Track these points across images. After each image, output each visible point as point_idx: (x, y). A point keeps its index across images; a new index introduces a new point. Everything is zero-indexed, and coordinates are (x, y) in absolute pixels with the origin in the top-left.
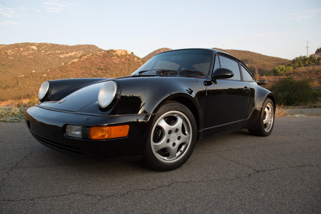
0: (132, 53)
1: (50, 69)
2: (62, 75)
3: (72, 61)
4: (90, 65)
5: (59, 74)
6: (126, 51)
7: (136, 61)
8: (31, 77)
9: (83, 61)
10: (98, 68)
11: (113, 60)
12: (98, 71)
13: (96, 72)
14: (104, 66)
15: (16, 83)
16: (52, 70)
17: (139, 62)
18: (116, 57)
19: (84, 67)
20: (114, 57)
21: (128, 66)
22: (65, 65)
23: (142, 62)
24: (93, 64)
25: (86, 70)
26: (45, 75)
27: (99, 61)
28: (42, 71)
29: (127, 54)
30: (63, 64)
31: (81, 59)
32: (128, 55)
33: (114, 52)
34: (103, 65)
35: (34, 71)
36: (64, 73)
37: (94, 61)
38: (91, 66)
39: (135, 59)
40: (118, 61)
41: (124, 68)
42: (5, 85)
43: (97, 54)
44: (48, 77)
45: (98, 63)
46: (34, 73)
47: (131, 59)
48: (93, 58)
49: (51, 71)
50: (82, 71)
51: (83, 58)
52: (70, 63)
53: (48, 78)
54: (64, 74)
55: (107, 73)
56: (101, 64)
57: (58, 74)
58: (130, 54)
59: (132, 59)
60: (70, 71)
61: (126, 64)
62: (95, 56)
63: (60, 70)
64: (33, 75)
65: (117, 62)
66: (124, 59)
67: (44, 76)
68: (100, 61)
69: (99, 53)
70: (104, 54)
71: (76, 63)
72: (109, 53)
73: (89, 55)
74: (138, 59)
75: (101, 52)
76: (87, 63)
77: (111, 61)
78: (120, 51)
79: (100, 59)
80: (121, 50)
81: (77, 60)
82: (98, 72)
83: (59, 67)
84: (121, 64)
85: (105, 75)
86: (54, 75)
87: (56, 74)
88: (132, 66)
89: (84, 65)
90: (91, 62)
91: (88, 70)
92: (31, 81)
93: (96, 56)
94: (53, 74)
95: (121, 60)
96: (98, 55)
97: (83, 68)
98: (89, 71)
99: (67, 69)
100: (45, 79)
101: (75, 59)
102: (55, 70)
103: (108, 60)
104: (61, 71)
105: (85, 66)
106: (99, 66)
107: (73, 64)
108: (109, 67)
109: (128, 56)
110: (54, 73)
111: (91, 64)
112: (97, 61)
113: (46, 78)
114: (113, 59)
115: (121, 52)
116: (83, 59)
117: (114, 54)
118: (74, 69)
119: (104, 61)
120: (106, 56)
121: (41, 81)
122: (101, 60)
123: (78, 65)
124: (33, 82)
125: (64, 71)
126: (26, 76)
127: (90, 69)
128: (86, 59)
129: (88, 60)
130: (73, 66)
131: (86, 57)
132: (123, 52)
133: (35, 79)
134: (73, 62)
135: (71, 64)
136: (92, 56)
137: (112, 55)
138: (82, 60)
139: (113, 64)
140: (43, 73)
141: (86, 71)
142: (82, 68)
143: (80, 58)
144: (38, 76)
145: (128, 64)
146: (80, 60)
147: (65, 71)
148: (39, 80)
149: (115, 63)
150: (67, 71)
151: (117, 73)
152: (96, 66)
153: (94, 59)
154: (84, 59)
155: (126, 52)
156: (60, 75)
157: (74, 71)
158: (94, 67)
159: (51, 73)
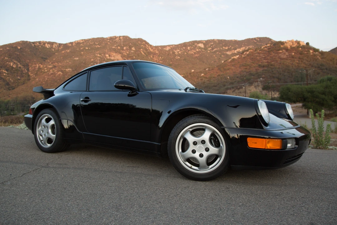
0: (308, 44)
1: (209, 68)
2: (219, 74)
3: (232, 58)
4: (251, 61)
5: (217, 73)
6: (299, 41)
7: (312, 54)
8: (189, 76)
9: (244, 58)
10: (259, 65)
11: (280, 55)
13: (256, 70)
14: (267, 62)
16: (211, 69)
17: (315, 55)
18: (284, 51)
20: (282, 50)
21: (299, 61)
23: (320, 55)
24: (254, 61)
25: (245, 67)
26: (203, 74)
27: (262, 56)
28: (201, 70)
29: (300, 45)
30: (223, 62)
32: (301, 47)
33: (282, 45)
34: (266, 61)
35: (193, 71)
36: (221, 72)
37: (257, 56)
38: (252, 63)
39: (310, 52)
40: (285, 55)
41: (292, 64)
43: (261, 48)
44: (205, 76)
45: (261, 58)
46: (193, 72)
47: (304, 52)
49: (209, 70)
50: (241, 69)
51: (244, 53)
52: (230, 60)
53: (205, 77)
56: (264, 60)
58: (303, 46)
59: (306, 52)
60: (228, 69)
61: (296, 58)
62: (258, 51)
63: (219, 69)
64: (192, 74)
65: (285, 57)
66: (295, 53)
67: (202, 75)
68: (264, 56)
69: (264, 46)
70: (270, 47)
71: (236, 60)
72: (276, 46)
73: (251, 51)
74: (315, 52)
75: (266, 45)
76: (249, 59)
77: (276, 56)
78: (290, 43)
79: (264, 54)
80: (292, 41)
81: (238, 56)
82: (259, 69)
83: (218, 65)
84: (290, 58)
85: (264, 73)
87: (214, 73)
88: (304, 61)
89: (245, 62)
90: (253, 58)
91: (248, 67)
93: (260, 51)
94: (210, 74)
95: (291, 54)
96: (263, 49)
98: (249, 69)
99: (225, 67)
100: (201, 79)
101: (235, 56)
102: (213, 69)
103: (273, 54)
104: (219, 70)
105: (245, 64)
106: (262, 63)
108: (273, 63)
109: (301, 49)
110: (212, 72)
111: (252, 61)
112: (260, 56)
113: (203, 78)
114: (280, 53)
115: (292, 43)
116: (244, 55)
117: (282, 46)
118: (233, 67)
119: (269, 56)
120: (271, 51)
121: (197, 81)
122: (264, 55)
125: (222, 69)
126: (185, 76)
127: (250, 67)
128: (248, 55)
129: (250, 56)
130: (233, 64)
131: (248, 53)
132: (294, 43)
134: (234, 59)
135: (231, 62)
136: (255, 51)
137: (278, 49)
139: (279, 59)
140: (201, 72)
141: (245, 69)
142: (241, 66)
143: (241, 54)
144: (196, 75)
145: (300, 59)
146: (241, 56)
148: (195, 80)
149: (281, 59)
150: (225, 70)
151: (280, 71)
152: (258, 63)
153: (256, 54)
154: (245, 55)
155: (298, 43)
156: (217, 74)
157: (233, 69)
158: (255, 64)
159: (209, 72)
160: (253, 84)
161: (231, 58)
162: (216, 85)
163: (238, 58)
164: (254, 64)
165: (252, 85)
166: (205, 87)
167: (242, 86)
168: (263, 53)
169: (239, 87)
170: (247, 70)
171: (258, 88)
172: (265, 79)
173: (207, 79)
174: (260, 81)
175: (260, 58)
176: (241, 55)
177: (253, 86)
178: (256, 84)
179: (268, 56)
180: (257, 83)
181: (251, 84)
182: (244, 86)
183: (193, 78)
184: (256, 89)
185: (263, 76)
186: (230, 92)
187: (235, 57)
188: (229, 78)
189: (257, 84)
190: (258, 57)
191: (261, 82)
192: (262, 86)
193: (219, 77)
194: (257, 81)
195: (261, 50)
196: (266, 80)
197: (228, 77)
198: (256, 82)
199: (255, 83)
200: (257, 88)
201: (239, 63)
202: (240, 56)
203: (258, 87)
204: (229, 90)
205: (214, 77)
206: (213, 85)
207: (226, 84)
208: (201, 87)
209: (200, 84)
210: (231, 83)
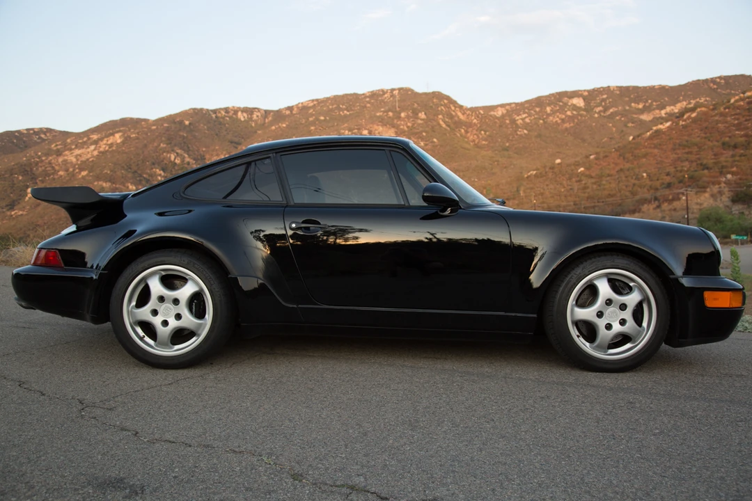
1: (597, 153)
2: (622, 167)
3: (655, 128)
4: (704, 135)
5: (616, 164)
8: (550, 174)
9: (684, 127)
10: (724, 144)
12: (724, 152)
13: (715, 155)
14: (746, 136)
15: (516, 189)
16: (602, 155)
19: (685, 143)
22: (634, 141)
24: (710, 133)
25: (687, 150)
26: (582, 169)
27: (732, 121)
28: (578, 159)
30: (631, 138)
31: (679, 120)
34: (742, 133)
35: (558, 161)
36: (627, 162)
37: (718, 122)
38: (705, 138)
43: (729, 101)
44: (587, 173)
45: (728, 127)
46: (559, 164)
48: (717, 114)
49: (596, 159)
50: (676, 154)
51: (685, 117)
52: (648, 133)
53: (586, 176)
54: (628, 165)
55: (743, 158)
56: (737, 130)
57: (612, 165)
60: (645, 156)
62: (722, 109)
63: (620, 155)
64: (556, 170)
67: (579, 171)
68: (736, 122)
69: (737, 98)
71: (664, 133)
73: (703, 109)
75: (742, 95)
76: (696, 130)
79: (737, 116)
81: (668, 124)
83: (619, 147)
85: (736, 163)
86: (601, 169)
87: (609, 165)
89: (686, 138)
90: (706, 128)
91: (695, 149)
92: (547, 185)
93: (725, 109)
94: (600, 167)
96: (732, 104)
97: (680, 145)
98: (697, 154)
99: (636, 152)
100: (578, 179)
101: (661, 124)
102: (606, 156)
104: (622, 158)
105: (687, 141)
106: (730, 137)
107: (654, 136)
110: (605, 164)
111: (706, 134)
112: (726, 122)
113: (583, 178)
116: (685, 121)
118: (656, 151)
121: (569, 183)
122: (738, 119)
123: (668, 138)
124: (552, 186)
125: (628, 155)
126: (541, 173)
127: (700, 148)
128: (695, 121)
129: (699, 122)
130: (655, 142)
131: (694, 115)
133: (558, 179)
134: (657, 131)
135: (651, 138)
136: (713, 109)
138: (681, 123)
140: (578, 165)
141: (687, 153)
142: (677, 146)
143: (677, 117)
144: (566, 172)
146: (677, 124)
147: (631, 158)
148: (565, 182)
150: (635, 156)
152: (721, 138)
153: (717, 118)
154: (688, 121)
156: (618, 168)
157: (656, 155)
158: (712, 141)
159: (596, 164)
160: (708, 190)
161: (652, 129)
162: (614, 192)
163: (668, 127)
164: (709, 140)
165: (705, 192)
166: (588, 198)
167: (678, 194)
168: (733, 113)
169: (671, 197)
170: (693, 157)
171: (721, 200)
172: (739, 176)
173: (593, 180)
174: (725, 183)
175: (727, 125)
176: (676, 120)
177: (707, 195)
178: (715, 189)
179: (746, 120)
180: (717, 186)
181: (702, 188)
182: (683, 194)
183: (560, 178)
184: (715, 200)
185: (734, 169)
186: (649, 210)
187: (660, 127)
188: (647, 175)
189: (718, 190)
190: (720, 125)
191: (728, 183)
192: (732, 194)
193: (622, 174)
194: (719, 183)
195: (729, 108)
196: (740, 179)
197: (645, 175)
198: (714, 184)
199: (712, 186)
200: (718, 200)
201: (670, 139)
202: (673, 123)
203: (721, 195)
204: (646, 206)
205: (609, 175)
206: (606, 192)
207: (639, 189)
208: (579, 197)
209: (576, 191)
210: (651, 187)
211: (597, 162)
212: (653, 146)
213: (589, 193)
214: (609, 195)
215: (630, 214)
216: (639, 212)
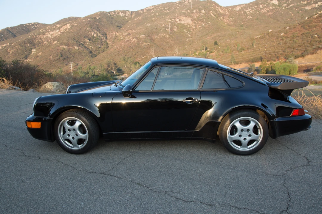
1: (290, 26)
2: (303, 32)
3: (319, 13)
5: (300, 31)
8: (267, 37)
15: (251, 44)
16: (292, 27)
22: (309, 20)
26: (283, 34)
28: (280, 29)
30: (307, 18)
35: (270, 31)
36: (306, 30)
42: (240, 48)
44: (286, 36)
46: (271, 32)
49: (290, 29)
52: (316, 15)
53: (286, 37)
57: (298, 32)
60: (315, 26)
63: (302, 27)
67: (281, 35)
83: (301, 23)
86: (293, 33)
87: (296, 31)
92: (266, 42)
94: (292, 32)
99: (310, 25)
100: (282, 39)
102: (295, 27)
104: (303, 28)
107: (319, 17)
110: (294, 31)
113: (284, 38)
118: (320, 24)
121: (277, 41)
124: (268, 42)
125: (306, 27)
126: (262, 36)
130: (320, 19)
133: (271, 39)
135: (317, 17)
140: (280, 32)
144: (275, 35)
147: (308, 28)
148: (275, 40)
150: (310, 27)
156: (301, 33)
157: (321, 26)
159: (289, 31)
162: (301, 44)
166: (288, 48)
173: (289, 39)
183: (272, 38)
188: (317, 36)
193: (304, 35)
197: (316, 35)
204: (319, 50)
205: (297, 37)
206: (297, 45)
207: (314, 43)
208: (283, 47)
209: (281, 45)
210: (320, 41)
211: (290, 30)
212: (319, 21)
213: (288, 45)
214: (299, 46)
215: (311, 54)
216: (316, 53)
